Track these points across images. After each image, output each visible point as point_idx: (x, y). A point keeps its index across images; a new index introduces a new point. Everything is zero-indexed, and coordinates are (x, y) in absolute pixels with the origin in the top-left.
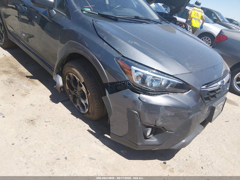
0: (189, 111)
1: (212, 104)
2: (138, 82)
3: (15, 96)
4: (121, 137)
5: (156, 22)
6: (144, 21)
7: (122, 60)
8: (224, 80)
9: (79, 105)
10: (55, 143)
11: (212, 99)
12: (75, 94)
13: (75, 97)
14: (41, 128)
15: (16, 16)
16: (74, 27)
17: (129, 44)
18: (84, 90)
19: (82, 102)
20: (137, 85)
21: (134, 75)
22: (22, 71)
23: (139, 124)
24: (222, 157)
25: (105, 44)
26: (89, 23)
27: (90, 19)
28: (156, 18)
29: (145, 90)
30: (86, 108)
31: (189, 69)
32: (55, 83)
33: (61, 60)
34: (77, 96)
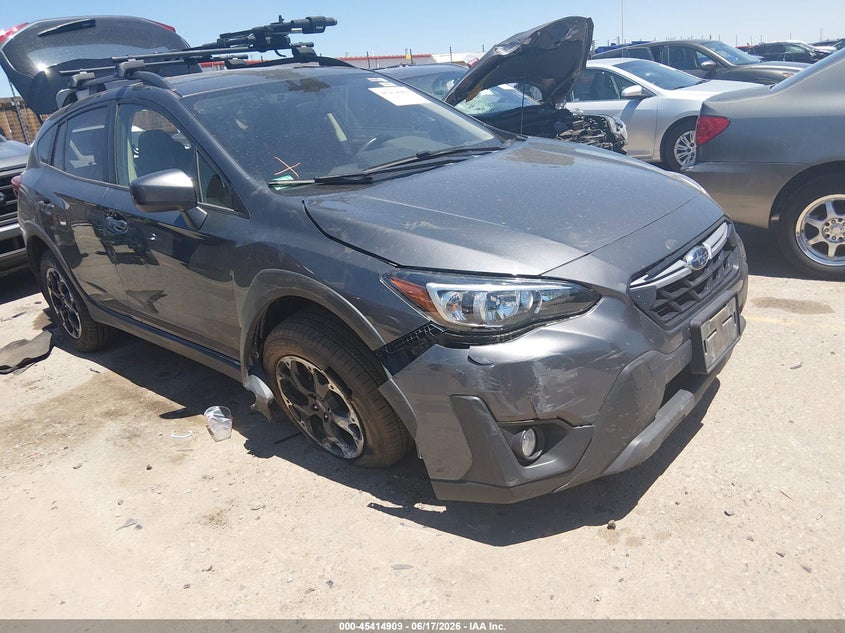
0: (614, 354)
1: (687, 321)
2: (456, 318)
3: (154, 467)
4: (460, 481)
5: (485, 150)
6: (446, 158)
7: (400, 276)
8: (707, 244)
9: (334, 439)
10: (293, 553)
11: (683, 308)
12: (316, 413)
13: (316, 422)
14: (247, 528)
15: (99, 253)
16: (262, 236)
17: (408, 230)
18: (337, 390)
19: (342, 426)
20: (455, 327)
21: (440, 303)
22: (156, 399)
23: (494, 427)
24: (788, 469)
25: (348, 250)
26: (294, 211)
27: (295, 201)
28: (485, 135)
29: (477, 334)
30: (355, 438)
31: (582, 246)
32: (251, 396)
33: (251, 329)
34: (322, 417)
